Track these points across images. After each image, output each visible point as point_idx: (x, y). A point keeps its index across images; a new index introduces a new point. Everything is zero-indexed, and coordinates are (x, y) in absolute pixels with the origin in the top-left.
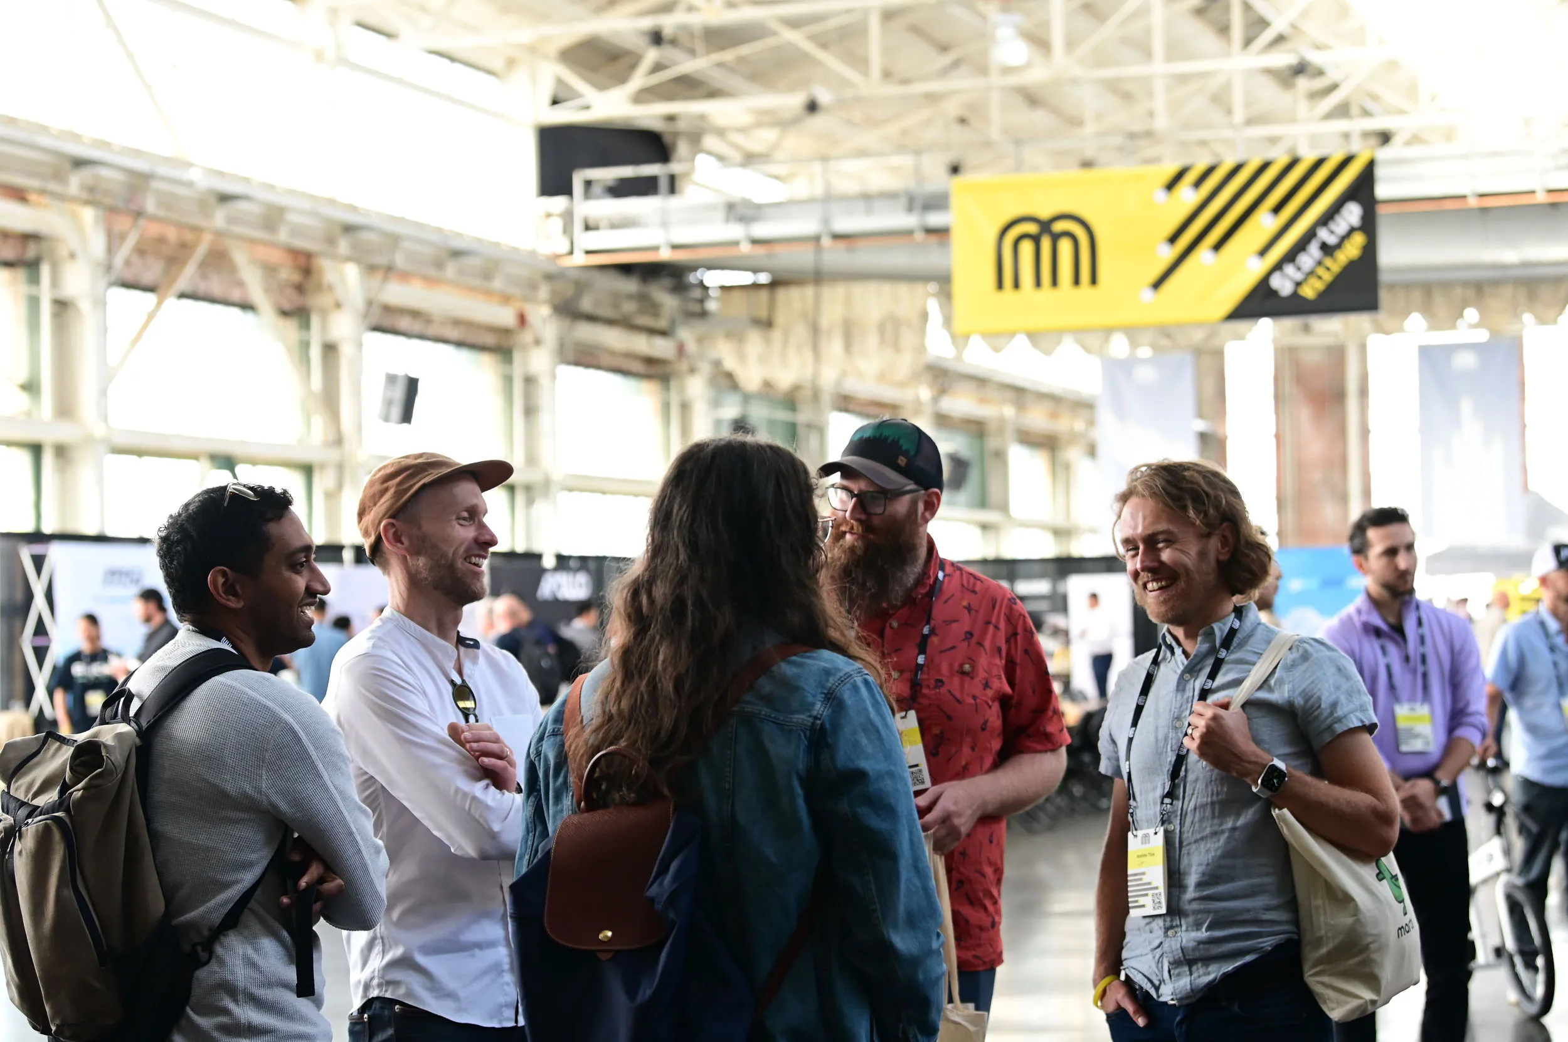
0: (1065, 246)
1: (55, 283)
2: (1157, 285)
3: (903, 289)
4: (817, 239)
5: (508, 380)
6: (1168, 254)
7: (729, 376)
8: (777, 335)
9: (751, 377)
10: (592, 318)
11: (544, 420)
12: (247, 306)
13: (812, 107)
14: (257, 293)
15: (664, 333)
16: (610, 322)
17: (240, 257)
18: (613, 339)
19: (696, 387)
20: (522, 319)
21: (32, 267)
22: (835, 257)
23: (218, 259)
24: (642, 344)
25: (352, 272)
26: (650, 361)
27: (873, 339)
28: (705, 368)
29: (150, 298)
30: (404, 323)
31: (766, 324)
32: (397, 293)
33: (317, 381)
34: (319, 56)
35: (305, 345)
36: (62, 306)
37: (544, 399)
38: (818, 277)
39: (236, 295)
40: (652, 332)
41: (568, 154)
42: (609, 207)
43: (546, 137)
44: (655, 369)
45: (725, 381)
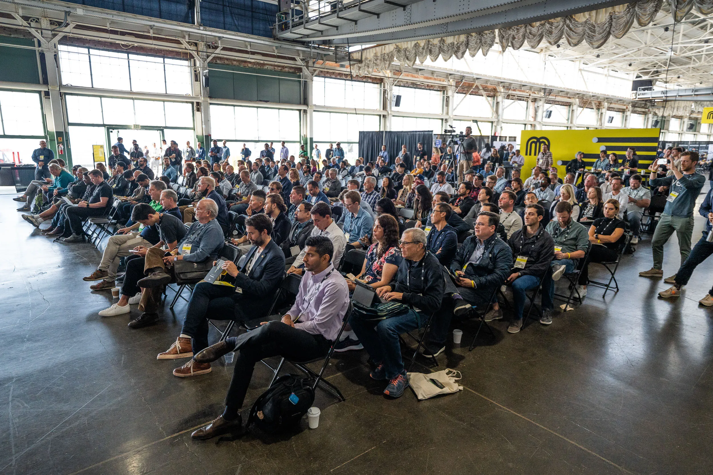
3: (688, 102)
4: (676, 96)
5: (623, 116)
8: (666, 108)
9: (660, 114)
10: (637, 107)
11: (628, 121)
12: (593, 109)
13: (679, 77)
14: (594, 107)
16: (639, 107)
17: (593, 103)
19: (650, 116)
20: (627, 108)
21: (570, 106)
22: (678, 98)
23: (590, 103)
24: (643, 110)
25: (606, 103)
26: (644, 112)
27: (682, 109)
28: (652, 113)
29: (582, 109)
30: (612, 109)
31: (664, 106)
32: (612, 106)
33: (599, 117)
34: (606, 75)
35: (598, 113)
36: (573, 110)
37: (628, 118)
38: (675, 101)
39: (592, 107)
40: (646, 108)
41: (637, 85)
42: (642, 92)
43: (635, 82)
44: (645, 113)
45: (655, 114)
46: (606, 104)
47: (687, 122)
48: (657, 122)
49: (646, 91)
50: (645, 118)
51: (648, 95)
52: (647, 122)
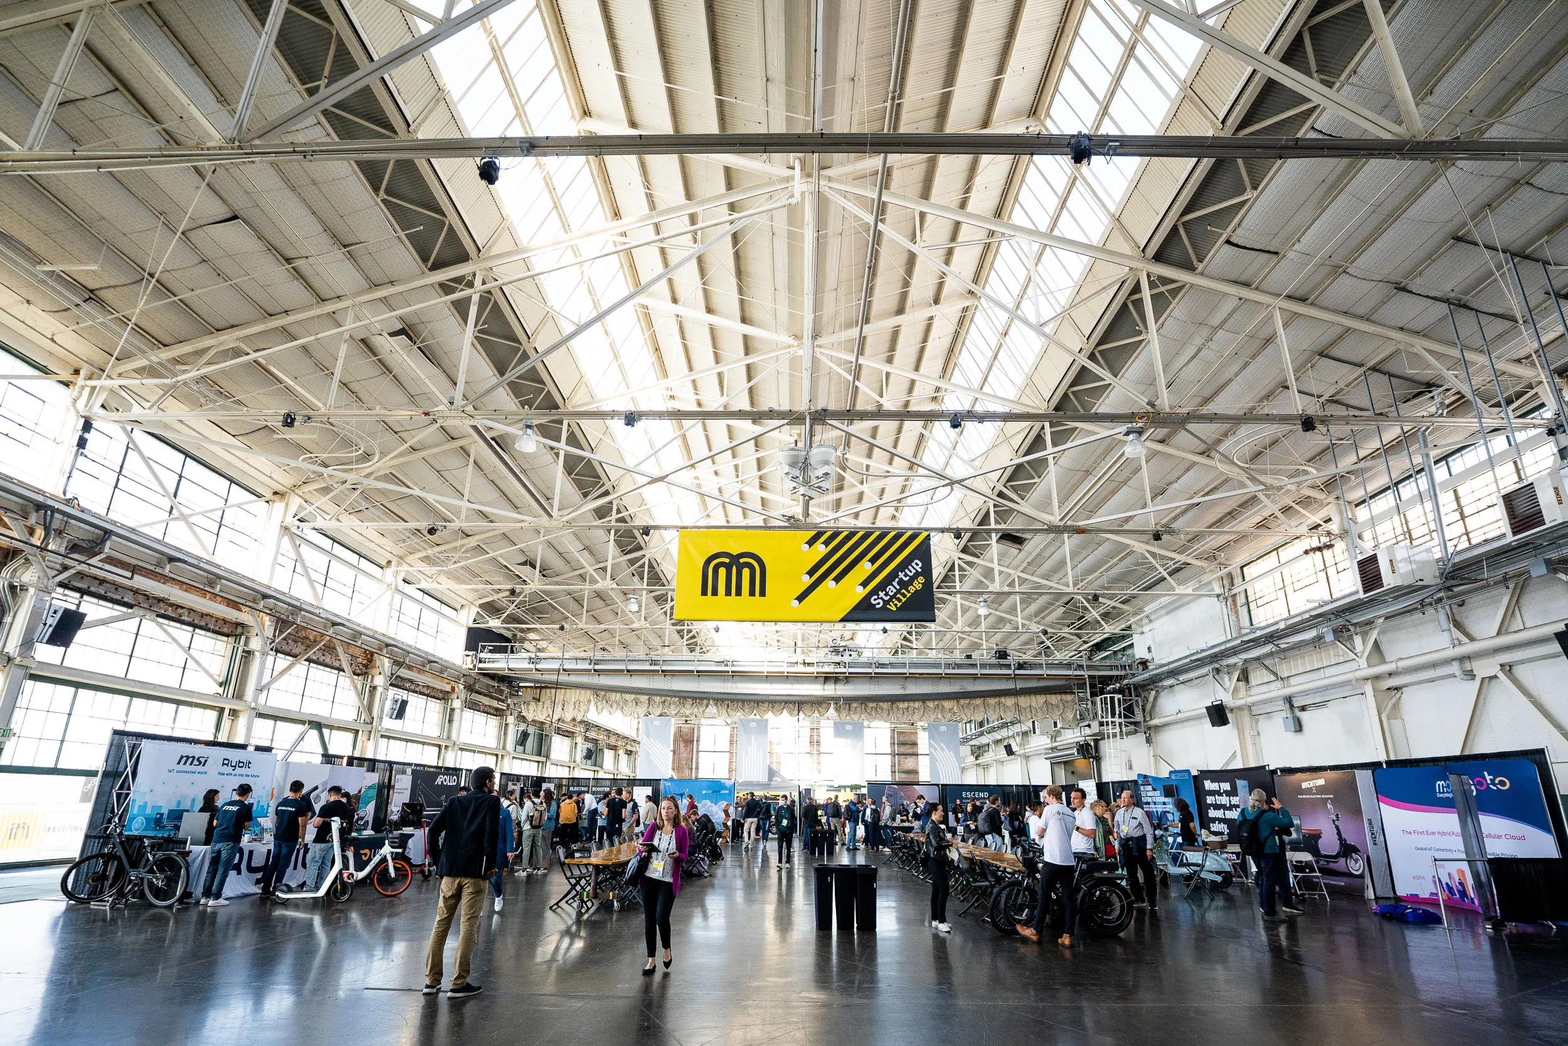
0: (746, 572)
1: (246, 644)
2: (801, 598)
4: (558, 671)
5: (445, 710)
6: (807, 581)
7: (524, 717)
8: (541, 704)
9: (530, 717)
10: (478, 693)
12: (340, 669)
13: (562, 629)
14: (345, 666)
15: (503, 701)
16: (485, 695)
17: (340, 650)
18: (486, 701)
20: (453, 689)
21: (236, 637)
22: (563, 678)
23: (330, 648)
24: (495, 704)
25: (387, 662)
26: (497, 709)
28: (515, 713)
29: (291, 659)
30: (407, 685)
31: (537, 700)
32: (404, 673)
35: (363, 687)
36: (248, 653)
37: (457, 716)
38: (557, 686)
39: (336, 664)
40: (499, 700)
41: (477, 638)
42: (490, 655)
43: (471, 631)
44: (498, 713)
45: (522, 718)
46: (385, 664)
47: (582, 747)
48: (525, 735)
49: (498, 656)
50: (501, 724)
51: (500, 663)
52: (505, 734)
